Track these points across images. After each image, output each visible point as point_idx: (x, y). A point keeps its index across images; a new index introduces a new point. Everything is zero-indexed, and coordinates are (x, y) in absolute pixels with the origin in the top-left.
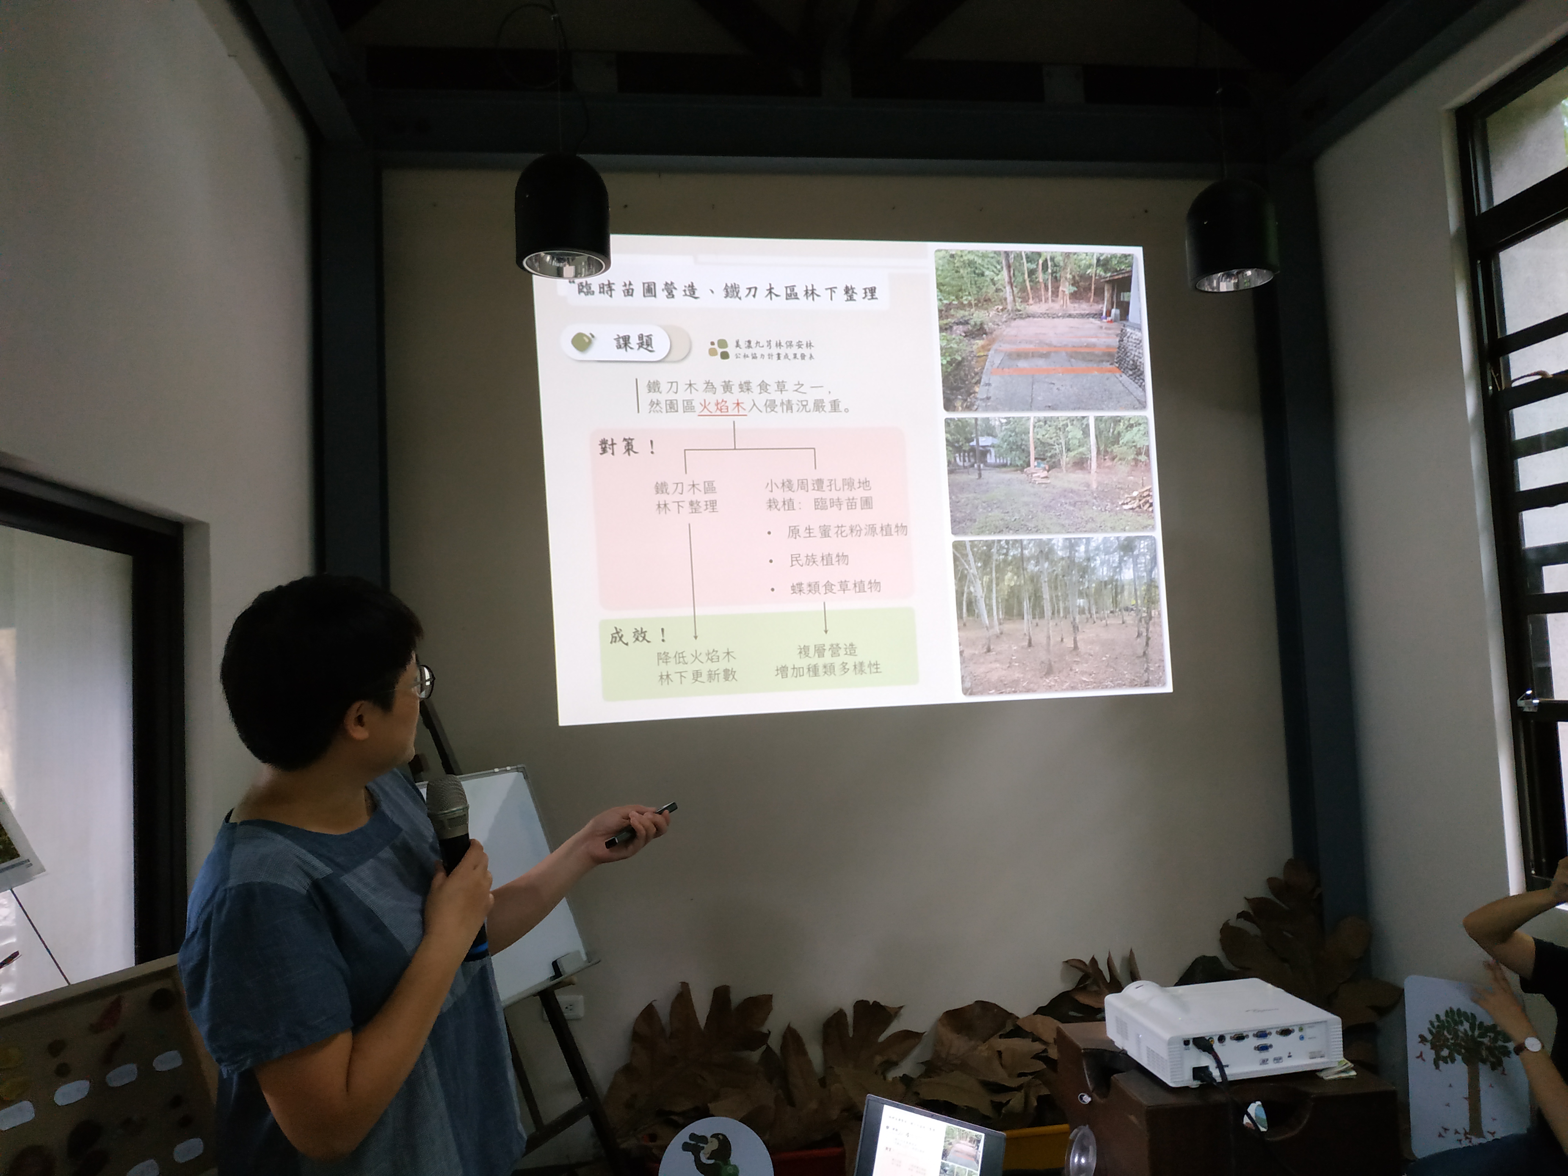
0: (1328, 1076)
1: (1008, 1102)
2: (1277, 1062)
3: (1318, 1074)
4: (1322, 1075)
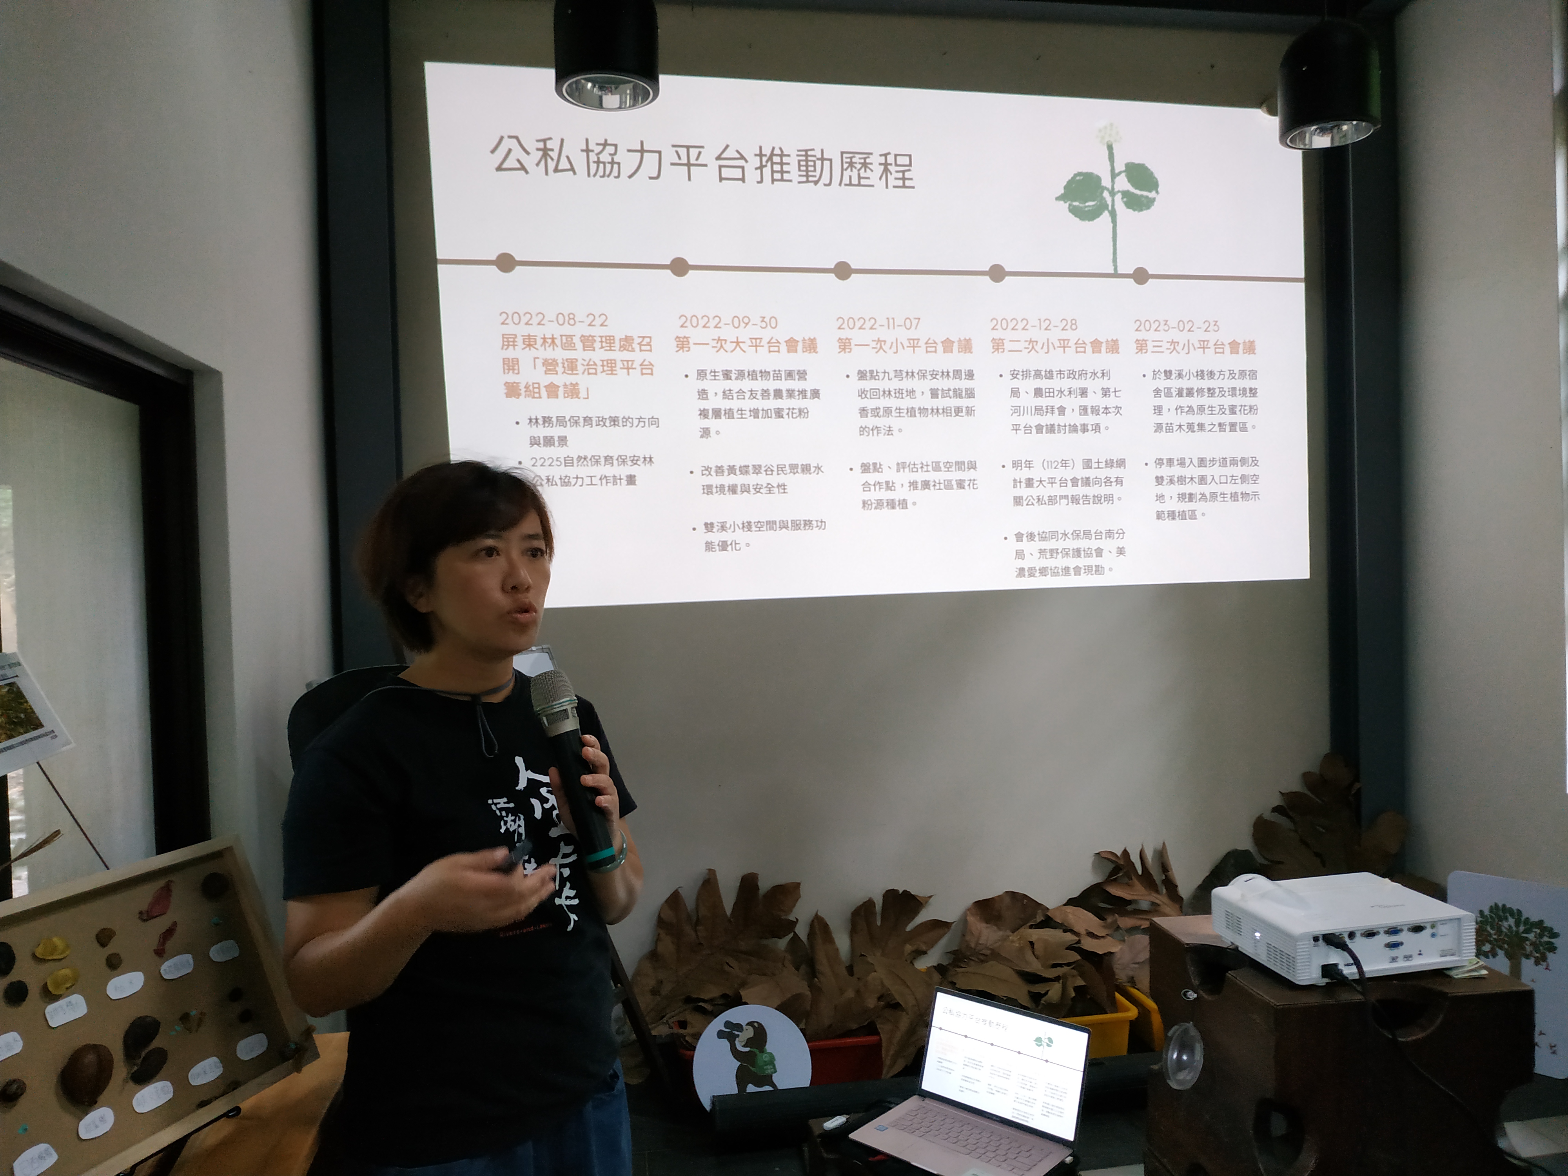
0: (1457, 974)
1: (1046, 993)
2: (1408, 960)
3: (1445, 971)
4: (1453, 973)
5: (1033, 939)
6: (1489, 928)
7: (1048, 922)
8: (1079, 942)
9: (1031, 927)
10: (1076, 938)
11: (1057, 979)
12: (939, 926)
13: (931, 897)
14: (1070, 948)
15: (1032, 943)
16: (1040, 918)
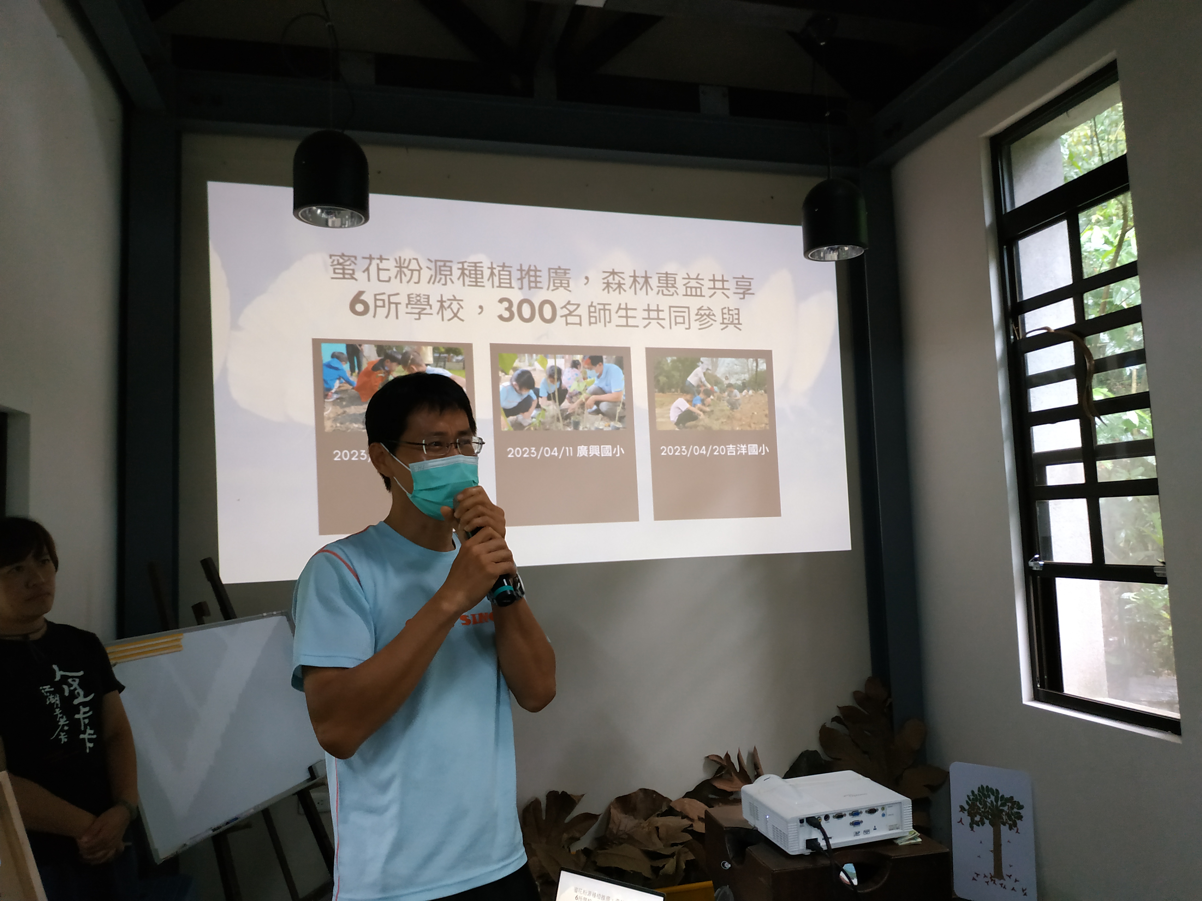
0: (901, 843)
1: (664, 866)
2: (867, 834)
3: (895, 841)
4: (898, 842)
5: (658, 825)
6: (978, 803)
7: (671, 812)
8: (691, 826)
9: (658, 816)
10: (690, 823)
11: (672, 855)
12: (589, 817)
13: (583, 795)
14: (685, 830)
15: (657, 828)
16: (664, 808)
